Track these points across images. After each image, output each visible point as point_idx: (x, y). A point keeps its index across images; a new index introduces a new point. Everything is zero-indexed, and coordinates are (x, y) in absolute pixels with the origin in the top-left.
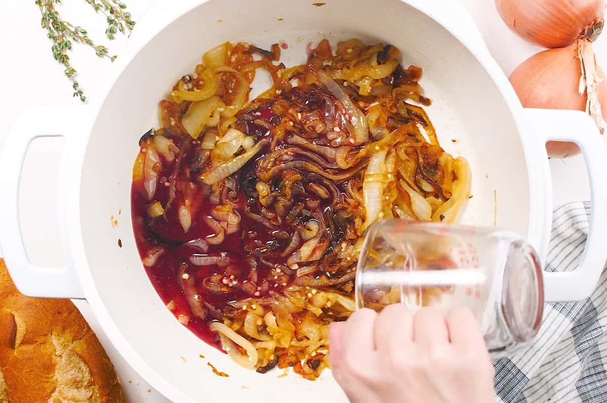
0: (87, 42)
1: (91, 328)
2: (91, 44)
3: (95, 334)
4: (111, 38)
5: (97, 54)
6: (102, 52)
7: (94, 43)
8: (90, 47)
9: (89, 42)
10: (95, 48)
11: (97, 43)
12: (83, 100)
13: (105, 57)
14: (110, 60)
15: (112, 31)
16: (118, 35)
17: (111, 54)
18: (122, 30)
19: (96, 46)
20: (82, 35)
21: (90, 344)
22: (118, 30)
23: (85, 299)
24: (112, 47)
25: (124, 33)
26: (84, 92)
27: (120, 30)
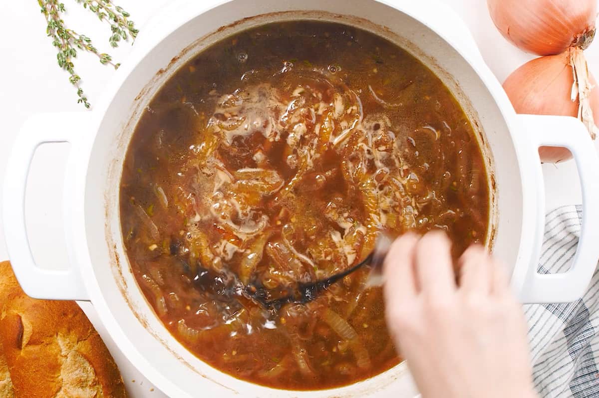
0: (91, 50)
1: (96, 329)
2: (95, 52)
3: (99, 335)
4: (115, 46)
5: (101, 61)
6: (106, 59)
7: (98, 51)
8: (92, 54)
9: (93, 50)
10: (99, 56)
11: (101, 51)
12: (88, 107)
13: (109, 65)
14: (114, 68)
15: (115, 39)
16: (121, 43)
17: (115, 62)
18: (125, 38)
19: (100, 54)
20: (86, 44)
21: (95, 345)
22: (122, 38)
23: (89, 301)
24: (115, 55)
25: (127, 41)
26: (87, 98)
27: (124, 38)
